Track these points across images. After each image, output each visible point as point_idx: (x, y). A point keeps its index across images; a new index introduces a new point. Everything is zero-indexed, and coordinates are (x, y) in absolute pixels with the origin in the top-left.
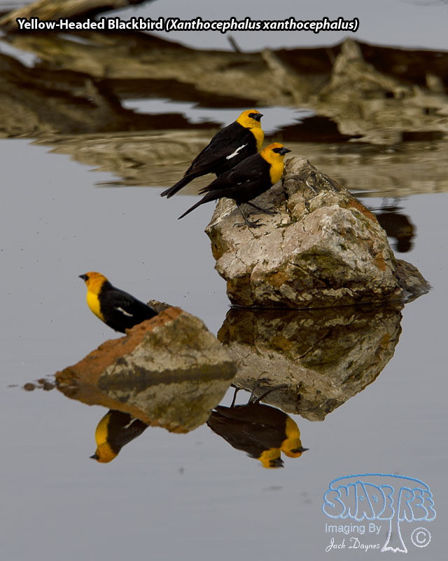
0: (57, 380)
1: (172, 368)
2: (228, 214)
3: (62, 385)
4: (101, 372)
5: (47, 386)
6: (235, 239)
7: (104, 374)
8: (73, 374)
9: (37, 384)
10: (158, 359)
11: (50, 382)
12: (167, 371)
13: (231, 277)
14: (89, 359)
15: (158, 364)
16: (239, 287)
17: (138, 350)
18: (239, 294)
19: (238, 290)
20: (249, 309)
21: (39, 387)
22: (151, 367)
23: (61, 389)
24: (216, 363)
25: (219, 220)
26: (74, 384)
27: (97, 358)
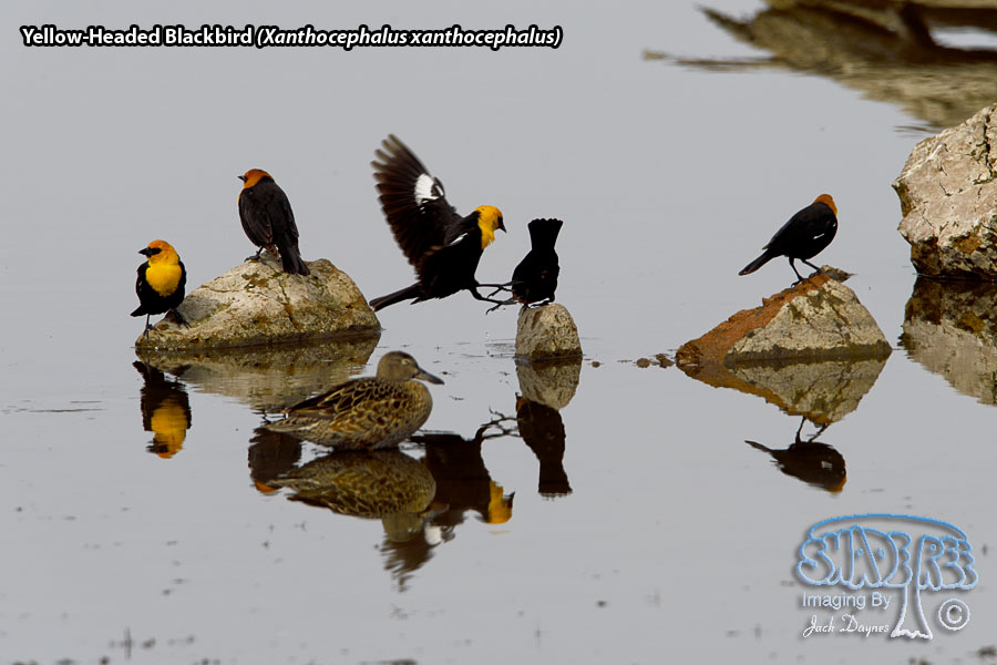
0: (677, 356)
1: (813, 346)
2: (920, 166)
3: (681, 361)
4: (729, 348)
5: (663, 362)
6: (923, 196)
7: (730, 352)
8: (696, 349)
9: (655, 360)
10: (797, 336)
11: (668, 358)
12: (808, 349)
13: (915, 241)
14: (717, 332)
15: (797, 340)
16: (925, 253)
17: (774, 322)
18: (925, 261)
19: (923, 257)
20: (936, 279)
21: (655, 364)
22: (789, 345)
23: (681, 366)
24: (865, 342)
25: (909, 173)
26: (697, 362)
27: (725, 331)
